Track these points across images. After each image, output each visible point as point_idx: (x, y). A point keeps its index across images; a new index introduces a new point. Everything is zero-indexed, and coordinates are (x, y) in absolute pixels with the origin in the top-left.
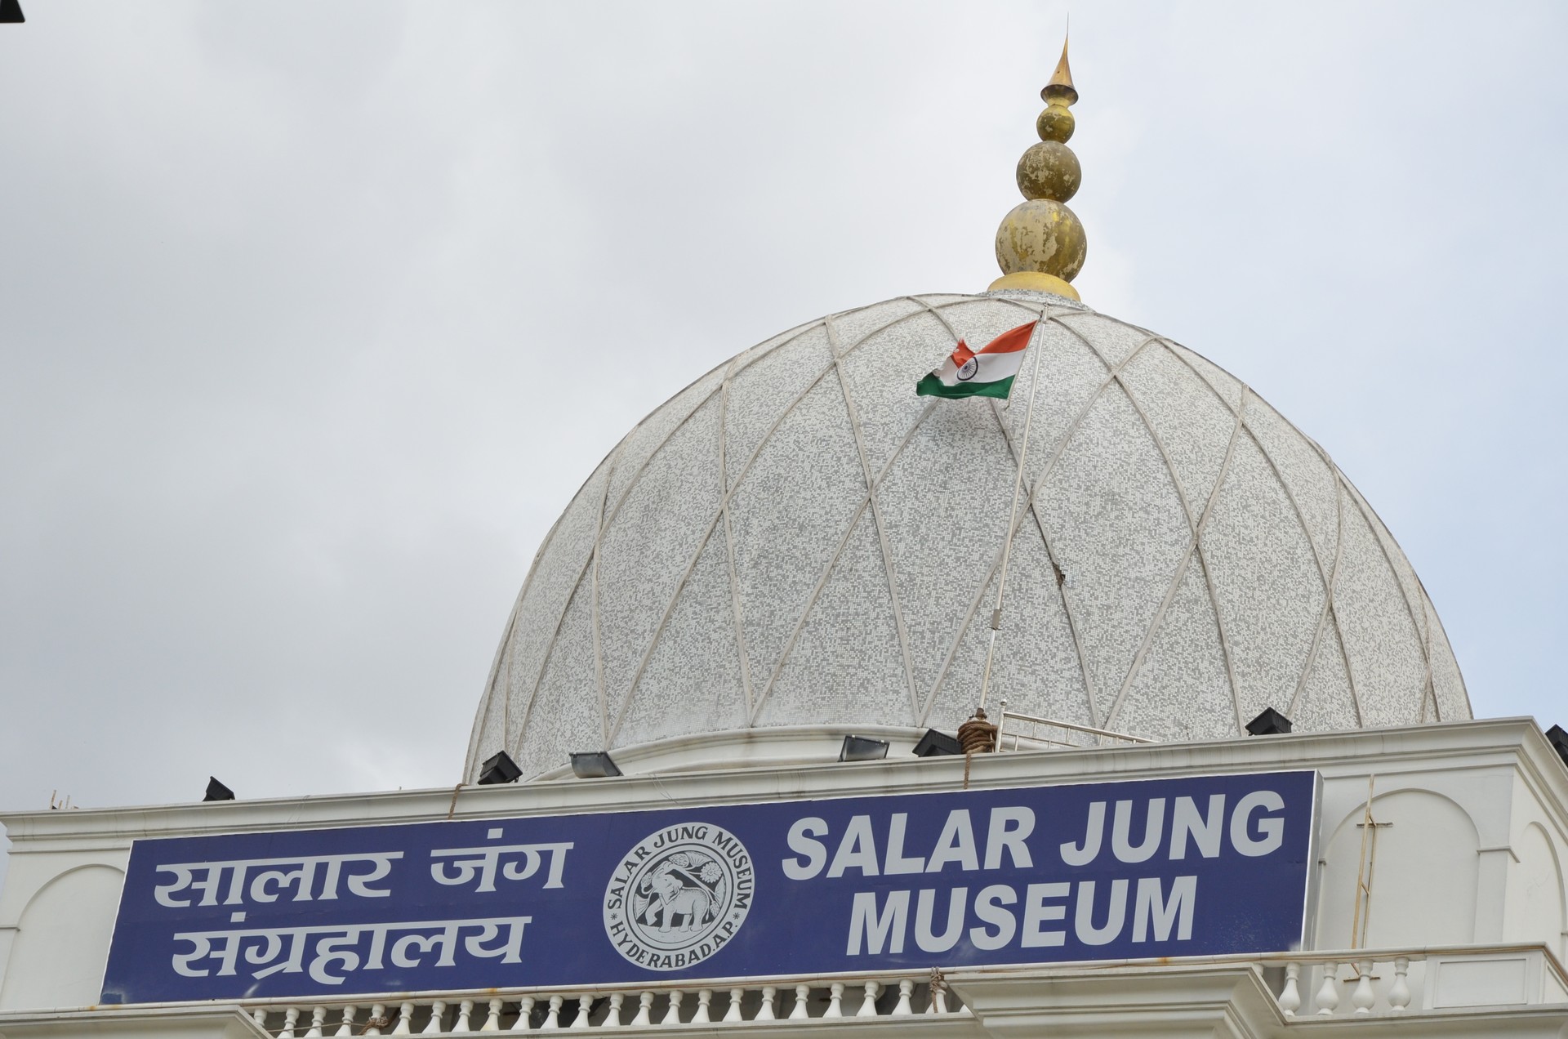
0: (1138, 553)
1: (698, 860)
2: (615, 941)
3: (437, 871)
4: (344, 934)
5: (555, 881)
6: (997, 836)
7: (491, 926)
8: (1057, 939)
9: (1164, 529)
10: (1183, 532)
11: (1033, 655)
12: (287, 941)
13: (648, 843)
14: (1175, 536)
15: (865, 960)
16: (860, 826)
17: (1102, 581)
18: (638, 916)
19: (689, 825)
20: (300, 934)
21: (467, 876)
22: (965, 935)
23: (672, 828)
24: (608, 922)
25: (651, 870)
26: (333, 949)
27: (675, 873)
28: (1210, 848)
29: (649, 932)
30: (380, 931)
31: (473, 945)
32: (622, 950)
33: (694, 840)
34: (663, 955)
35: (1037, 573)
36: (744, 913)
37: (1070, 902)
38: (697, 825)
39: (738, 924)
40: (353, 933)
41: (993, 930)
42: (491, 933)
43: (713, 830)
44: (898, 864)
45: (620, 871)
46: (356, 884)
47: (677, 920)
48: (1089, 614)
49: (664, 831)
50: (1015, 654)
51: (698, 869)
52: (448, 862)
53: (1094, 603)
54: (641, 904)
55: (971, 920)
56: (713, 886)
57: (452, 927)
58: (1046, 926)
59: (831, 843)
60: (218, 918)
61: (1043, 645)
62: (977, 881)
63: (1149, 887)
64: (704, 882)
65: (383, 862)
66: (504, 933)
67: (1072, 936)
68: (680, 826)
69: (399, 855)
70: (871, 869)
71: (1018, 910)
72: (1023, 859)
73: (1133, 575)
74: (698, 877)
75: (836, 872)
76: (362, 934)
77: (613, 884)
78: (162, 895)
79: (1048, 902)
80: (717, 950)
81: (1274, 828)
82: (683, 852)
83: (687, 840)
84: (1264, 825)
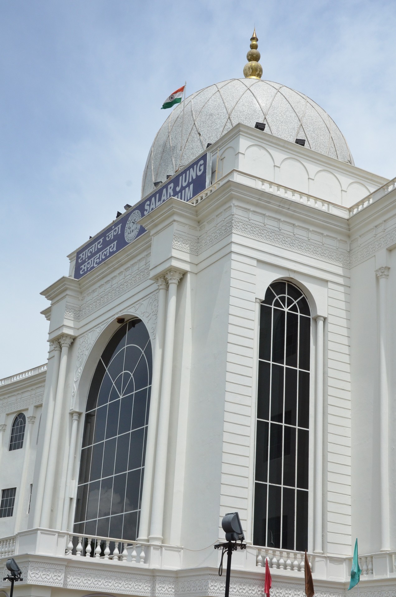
0: (216, 123)
1: (135, 218)
2: (126, 239)
3: (107, 238)
5: (119, 232)
6: (169, 192)
9: (222, 116)
10: (226, 116)
11: (195, 152)
12: (92, 261)
13: (130, 218)
14: (224, 117)
17: (208, 132)
18: (128, 233)
19: (134, 212)
21: (110, 237)
23: (132, 213)
24: (125, 236)
25: (130, 223)
26: (96, 259)
28: (194, 177)
29: (129, 235)
30: (101, 253)
31: (111, 250)
32: (127, 241)
34: (131, 239)
35: (195, 136)
39: (139, 228)
42: (113, 246)
43: (137, 211)
45: (127, 225)
46: (99, 246)
47: (133, 231)
48: (206, 140)
49: (131, 215)
50: (192, 154)
51: (135, 220)
53: (207, 137)
54: (129, 230)
57: (108, 248)
59: (150, 205)
60: (85, 261)
61: (197, 150)
63: (187, 190)
64: (135, 222)
65: (101, 240)
69: (103, 238)
72: (172, 194)
73: (215, 128)
76: (99, 255)
77: (126, 229)
78: (79, 260)
80: (137, 234)
82: (133, 218)
83: (133, 215)
84: (201, 168)
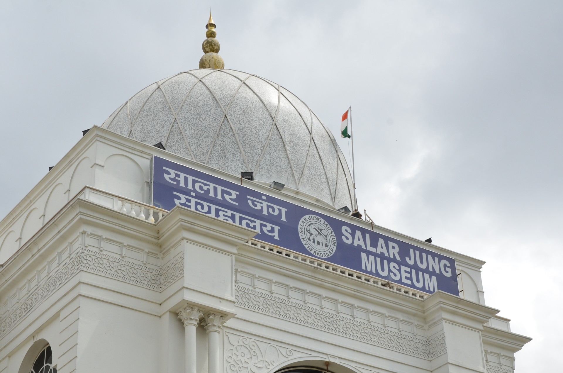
1: (321, 228)
2: (304, 243)
3: (250, 202)
4: (227, 212)
5: (284, 218)
6: (391, 250)
7: (269, 226)
8: (409, 282)
12: (210, 207)
13: (307, 217)
15: (366, 271)
16: (358, 234)
18: (308, 238)
19: (316, 216)
20: (213, 207)
21: (258, 208)
22: (389, 274)
23: (312, 215)
24: (301, 237)
25: (309, 225)
26: (224, 215)
27: (315, 228)
28: (438, 271)
29: (311, 243)
30: (237, 215)
31: (265, 229)
32: (306, 246)
33: (318, 221)
34: (317, 252)
36: (335, 247)
37: (410, 273)
38: (319, 217)
39: (334, 250)
40: (229, 213)
41: (395, 275)
42: (269, 228)
43: (323, 221)
44: (370, 248)
45: (301, 223)
46: (227, 197)
47: (319, 243)
49: (310, 215)
51: (321, 230)
52: (253, 201)
54: (309, 235)
55: (390, 271)
56: (326, 236)
57: (258, 222)
58: (407, 278)
59: (353, 235)
60: (186, 192)
62: (390, 260)
63: (427, 276)
64: (324, 235)
65: (234, 194)
66: (273, 229)
67: (412, 282)
68: (314, 216)
69: (238, 193)
70: (364, 247)
71: (399, 271)
72: (398, 258)
74: (321, 232)
75: (355, 244)
76: (232, 214)
77: (299, 226)
78: (166, 177)
79: (406, 272)
80: (330, 256)
81: (449, 270)
82: (316, 224)
83: (316, 220)
84: (447, 269)
